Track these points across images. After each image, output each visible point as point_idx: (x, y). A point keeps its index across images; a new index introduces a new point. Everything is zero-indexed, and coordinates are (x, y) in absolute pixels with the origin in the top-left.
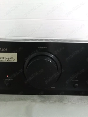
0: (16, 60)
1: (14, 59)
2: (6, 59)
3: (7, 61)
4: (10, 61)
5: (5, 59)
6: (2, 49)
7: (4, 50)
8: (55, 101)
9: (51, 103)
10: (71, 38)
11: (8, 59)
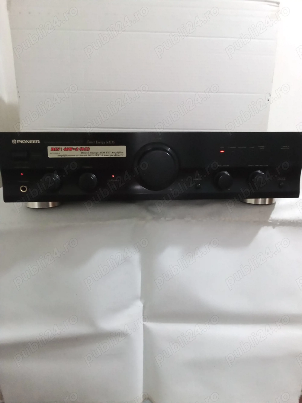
0: (125, 155)
1: (122, 154)
2: (113, 154)
3: (114, 156)
4: (118, 156)
5: (111, 154)
6: (108, 141)
7: (111, 142)
8: (174, 218)
9: (168, 220)
10: (187, 129)
11: (115, 154)
